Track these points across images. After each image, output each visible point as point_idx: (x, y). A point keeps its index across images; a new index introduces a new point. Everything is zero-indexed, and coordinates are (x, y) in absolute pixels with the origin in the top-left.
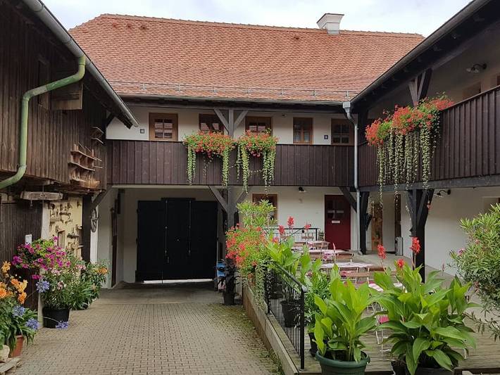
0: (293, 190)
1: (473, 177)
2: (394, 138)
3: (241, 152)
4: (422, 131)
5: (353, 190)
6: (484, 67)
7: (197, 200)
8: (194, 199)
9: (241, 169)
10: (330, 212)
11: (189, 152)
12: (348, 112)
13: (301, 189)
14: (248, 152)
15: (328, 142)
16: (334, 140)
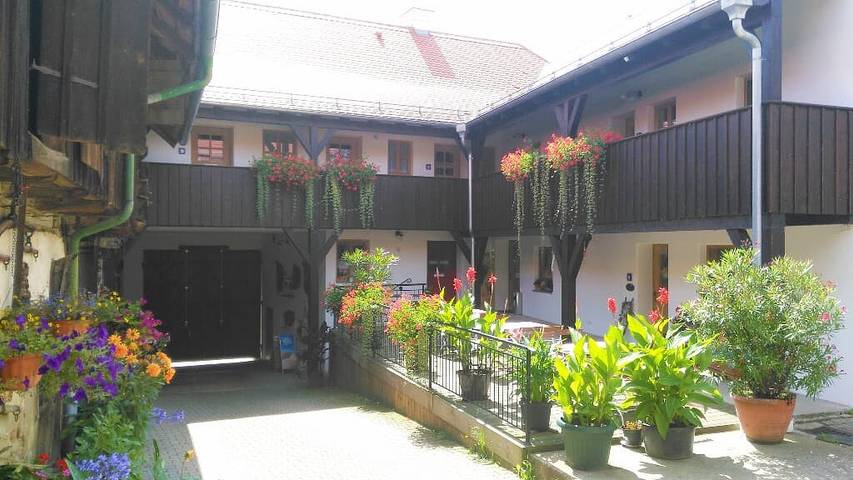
0: (390, 235)
1: (646, 221)
2: (540, 173)
3: (330, 184)
4: (587, 166)
5: (468, 235)
6: (640, 94)
7: (231, 248)
8: (227, 247)
9: (331, 206)
10: (432, 262)
11: (260, 182)
12: (462, 137)
13: (398, 234)
14: (340, 183)
15: (431, 173)
16: (437, 171)
